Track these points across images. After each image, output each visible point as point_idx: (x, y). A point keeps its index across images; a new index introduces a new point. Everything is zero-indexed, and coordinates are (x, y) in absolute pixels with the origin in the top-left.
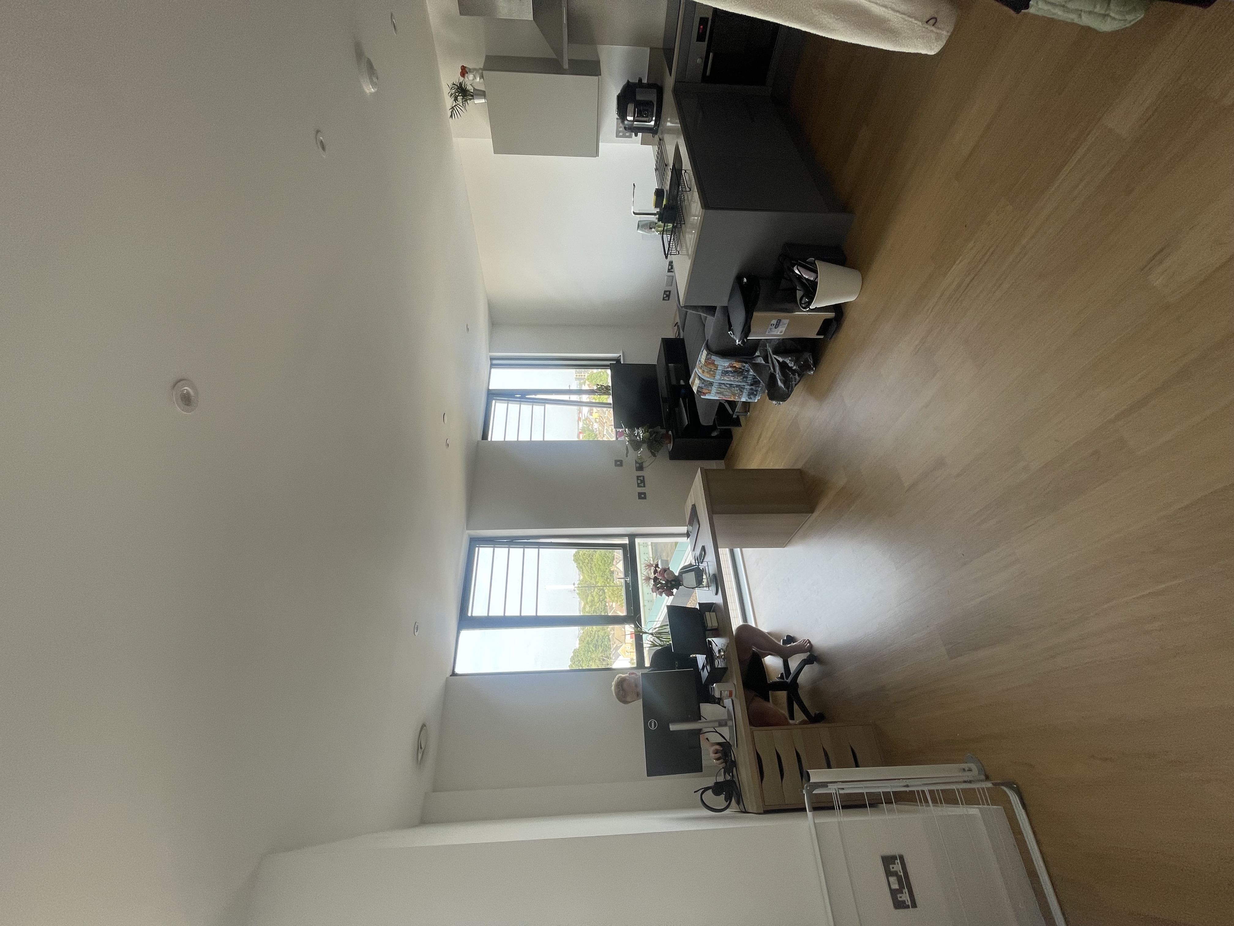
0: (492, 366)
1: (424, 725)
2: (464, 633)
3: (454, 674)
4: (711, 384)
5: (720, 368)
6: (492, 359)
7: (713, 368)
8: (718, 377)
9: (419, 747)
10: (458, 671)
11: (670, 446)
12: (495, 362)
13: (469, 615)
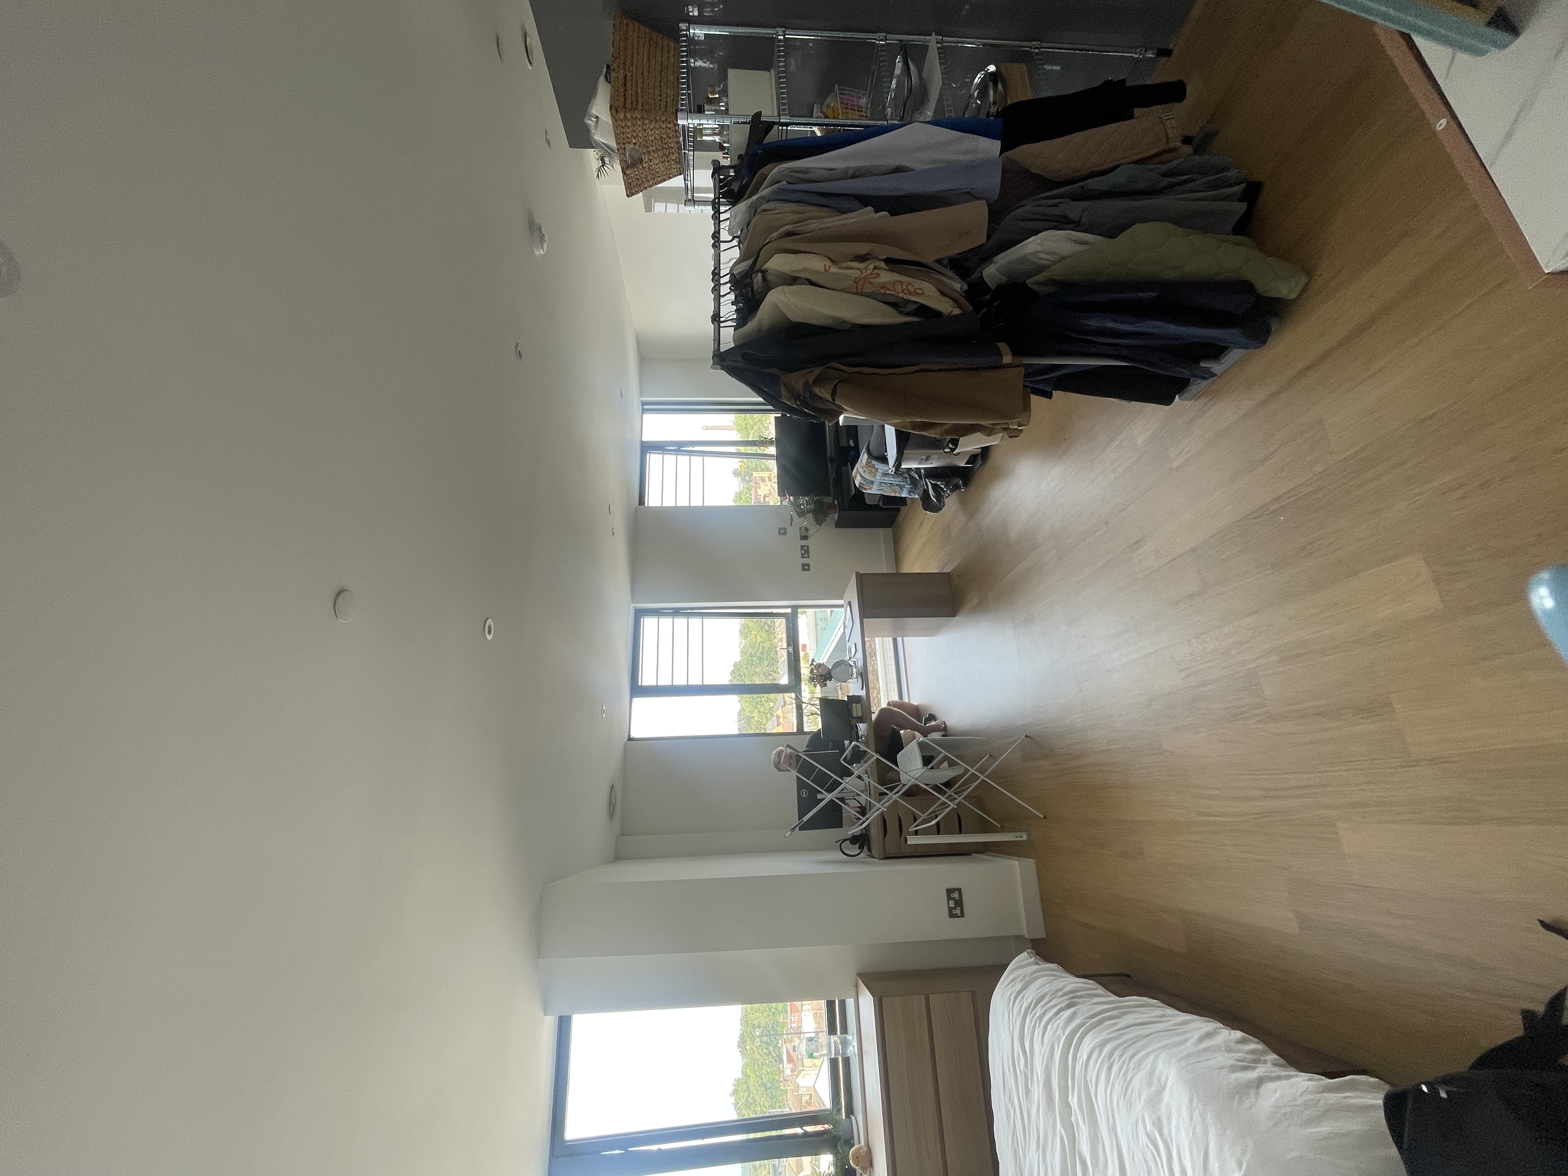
0: (644, 411)
1: (613, 786)
2: (636, 701)
3: (630, 739)
4: (872, 482)
5: (879, 471)
6: (643, 404)
7: (874, 470)
8: (878, 477)
9: (610, 803)
10: (634, 735)
11: (836, 516)
12: (645, 407)
13: (640, 684)
